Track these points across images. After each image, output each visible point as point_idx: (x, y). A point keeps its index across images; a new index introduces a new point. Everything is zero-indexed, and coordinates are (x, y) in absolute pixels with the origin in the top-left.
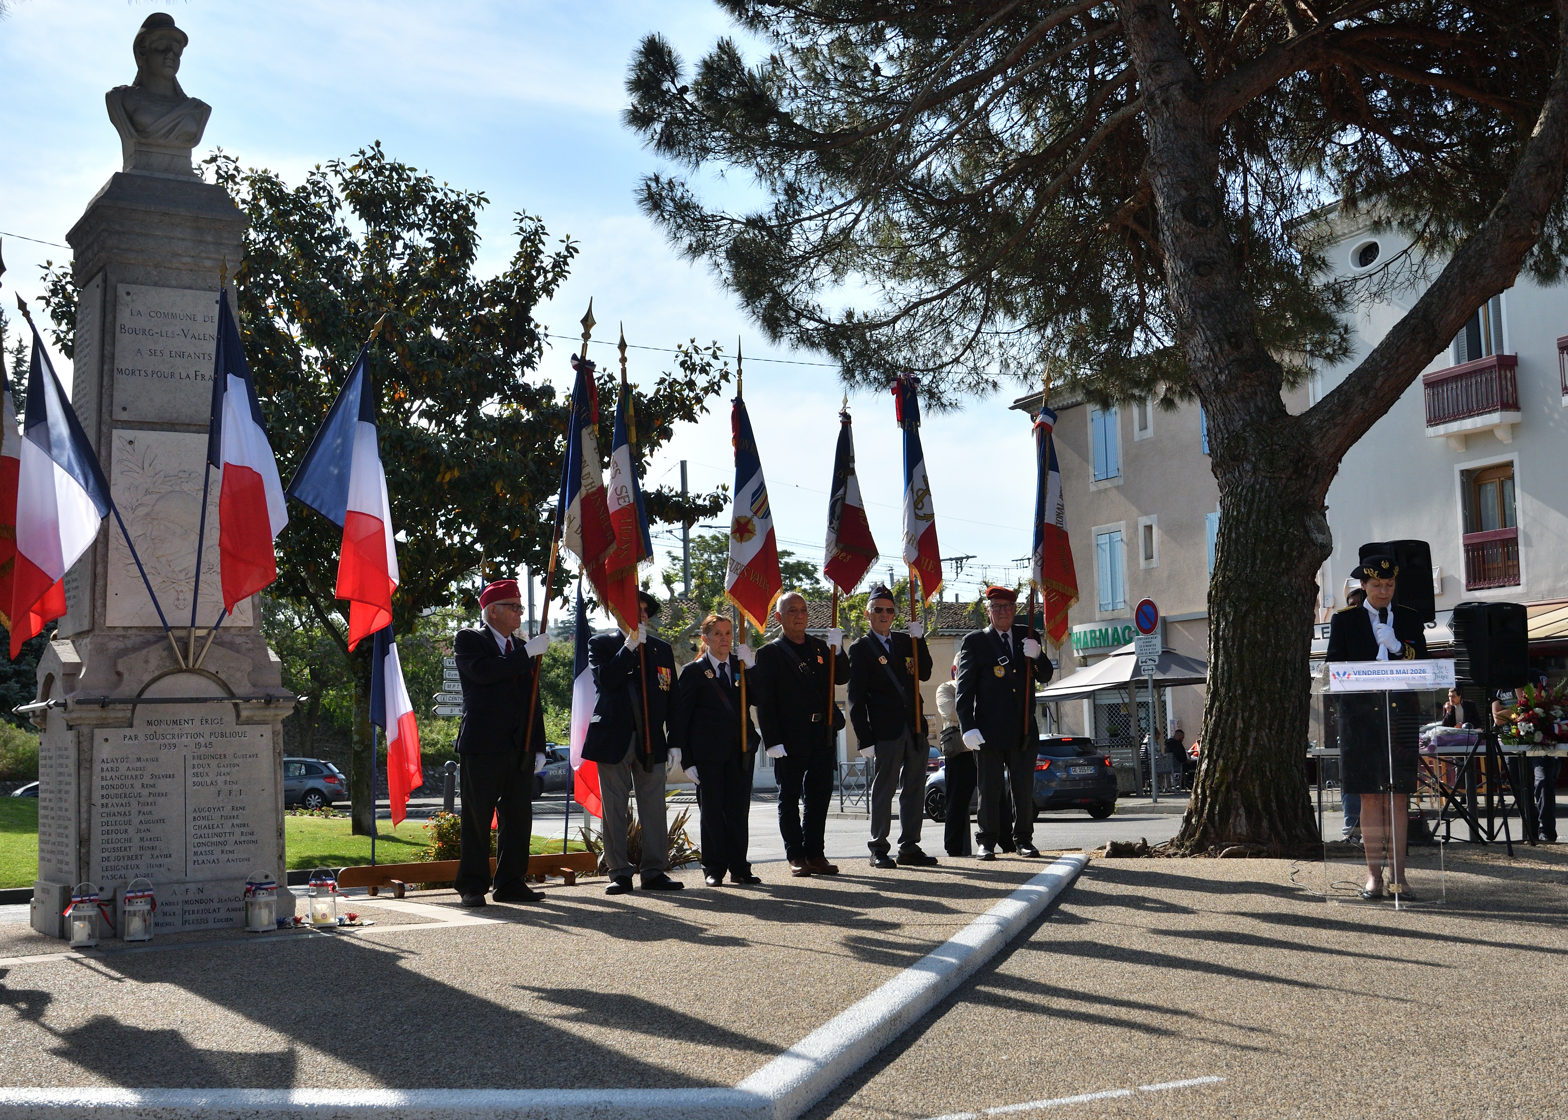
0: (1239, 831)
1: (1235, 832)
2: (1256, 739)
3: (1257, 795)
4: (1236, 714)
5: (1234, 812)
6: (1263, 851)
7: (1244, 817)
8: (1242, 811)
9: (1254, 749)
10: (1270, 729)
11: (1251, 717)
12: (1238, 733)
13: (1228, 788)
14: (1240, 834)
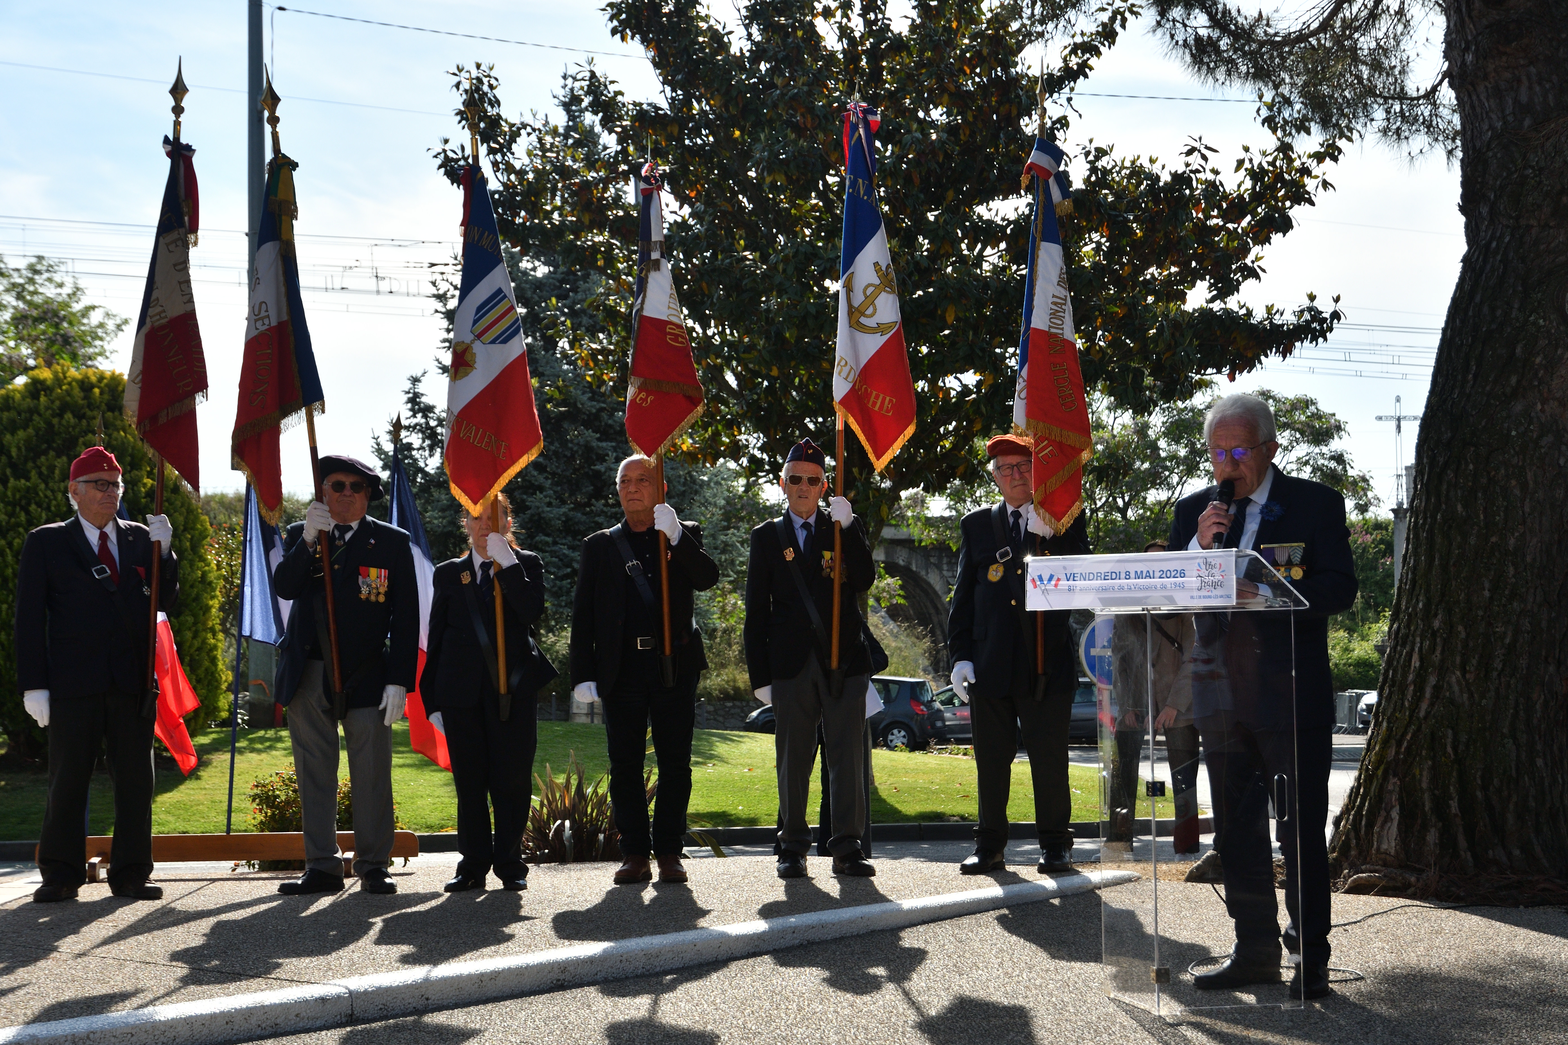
0: (1384, 846)
1: (1378, 849)
2: (1437, 688)
3: (1424, 785)
4: (1413, 644)
5: (1383, 813)
6: (1410, 885)
7: (1396, 823)
8: (1395, 814)
9: (1432, 705)
10: (1464, 672)
11: (1432, 649)
12: (1411, 677)
13: (1386, 773)
14: (1386, 853)
